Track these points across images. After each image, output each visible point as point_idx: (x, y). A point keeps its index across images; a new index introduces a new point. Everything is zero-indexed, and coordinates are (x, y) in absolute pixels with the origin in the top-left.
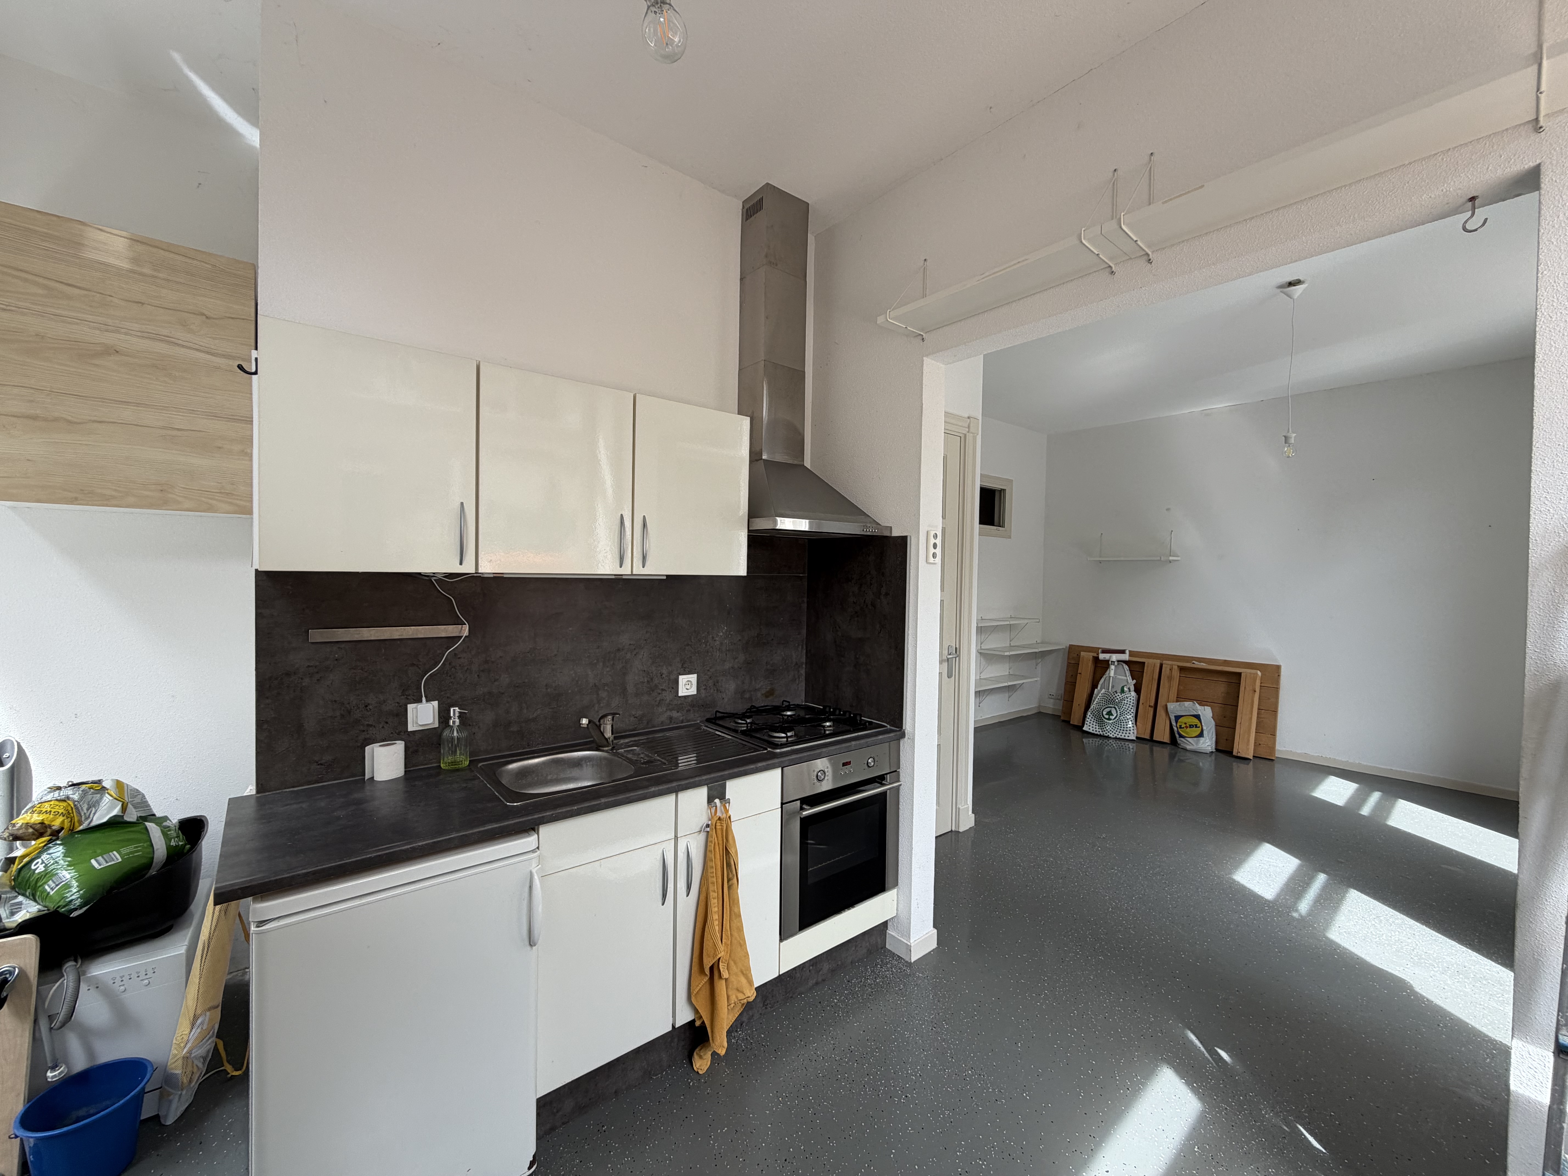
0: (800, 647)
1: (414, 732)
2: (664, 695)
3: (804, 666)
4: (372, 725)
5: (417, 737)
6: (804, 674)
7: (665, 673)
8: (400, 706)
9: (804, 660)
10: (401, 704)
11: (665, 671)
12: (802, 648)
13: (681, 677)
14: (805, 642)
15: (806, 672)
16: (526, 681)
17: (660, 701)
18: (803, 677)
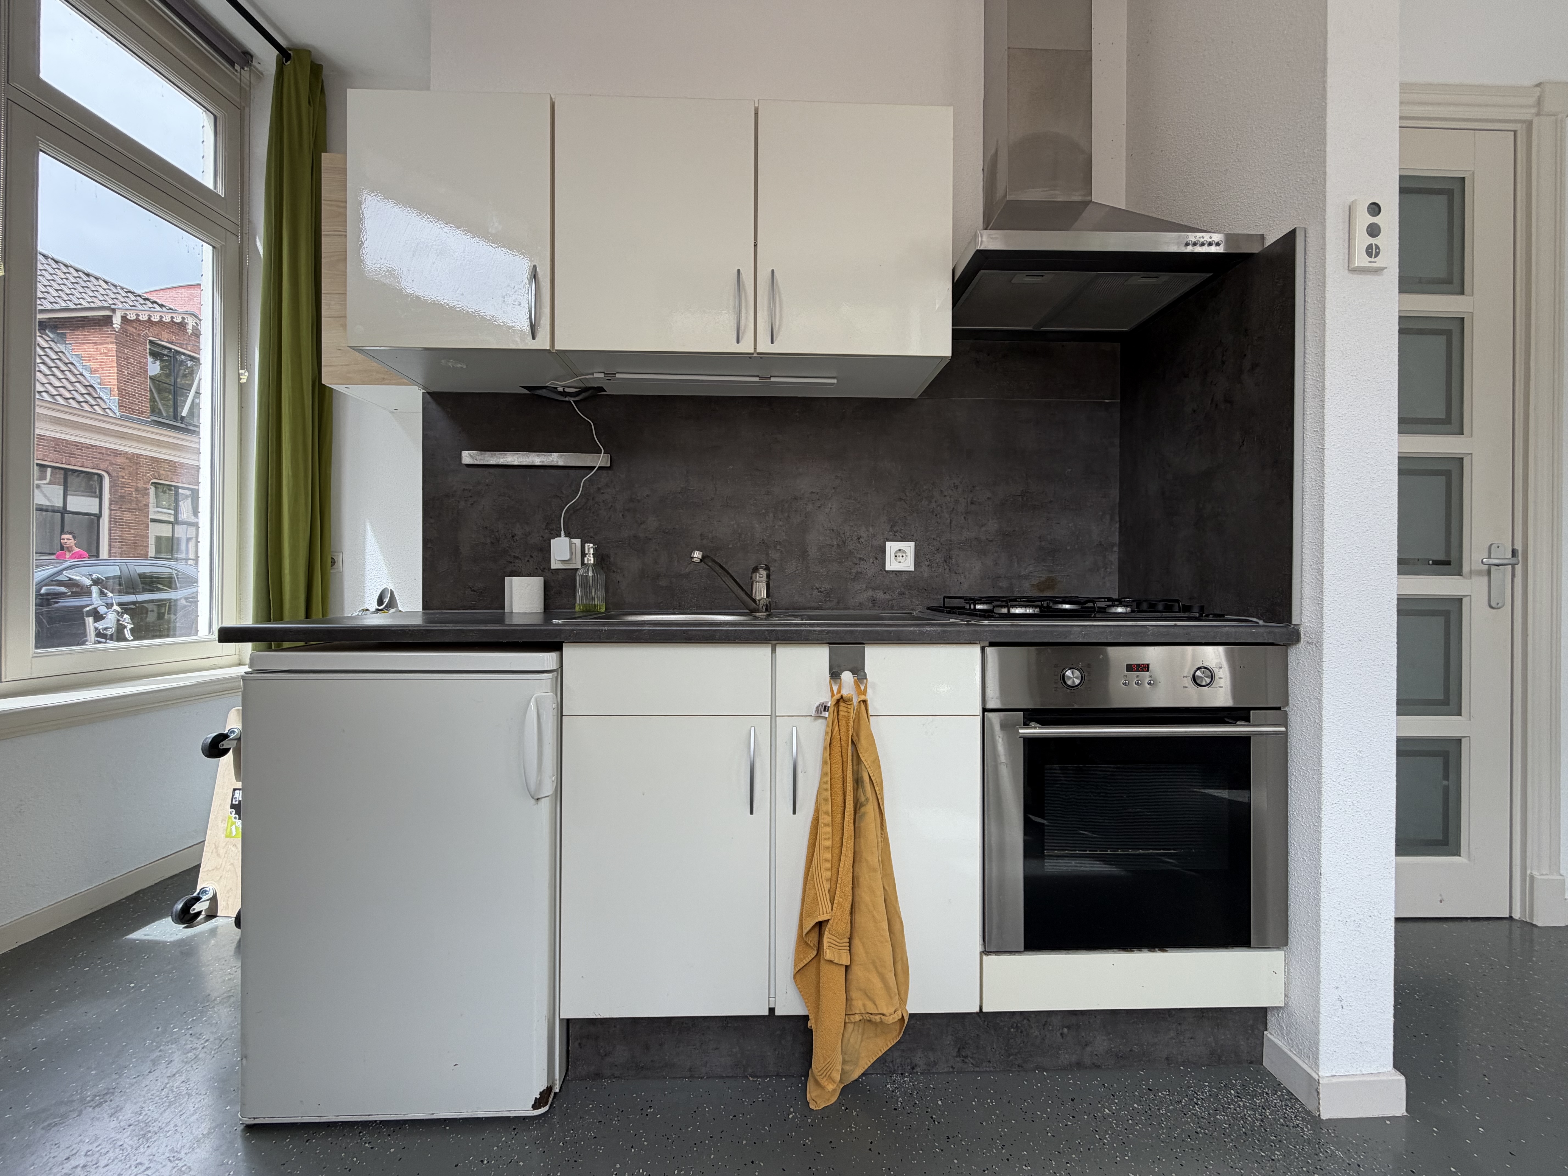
0: (1108, 517)
1: (557, 570)
2: (862, 566)
3: (1116, 549)
4: (518, 557)
5: (560, 576)
6: (1116, 563)
7: (865, 535)
8: (544, 541)
9: (1116, 539)
10: (544, 539)
11: (863, 532)
12: (1112, 519)
13: (888, 544)
14: (1117, 511)
15: (1119, 559)
16: (677, 527)
17: (857, 573)
18: (1115, 566)
